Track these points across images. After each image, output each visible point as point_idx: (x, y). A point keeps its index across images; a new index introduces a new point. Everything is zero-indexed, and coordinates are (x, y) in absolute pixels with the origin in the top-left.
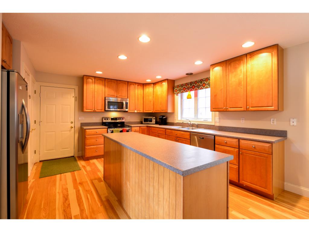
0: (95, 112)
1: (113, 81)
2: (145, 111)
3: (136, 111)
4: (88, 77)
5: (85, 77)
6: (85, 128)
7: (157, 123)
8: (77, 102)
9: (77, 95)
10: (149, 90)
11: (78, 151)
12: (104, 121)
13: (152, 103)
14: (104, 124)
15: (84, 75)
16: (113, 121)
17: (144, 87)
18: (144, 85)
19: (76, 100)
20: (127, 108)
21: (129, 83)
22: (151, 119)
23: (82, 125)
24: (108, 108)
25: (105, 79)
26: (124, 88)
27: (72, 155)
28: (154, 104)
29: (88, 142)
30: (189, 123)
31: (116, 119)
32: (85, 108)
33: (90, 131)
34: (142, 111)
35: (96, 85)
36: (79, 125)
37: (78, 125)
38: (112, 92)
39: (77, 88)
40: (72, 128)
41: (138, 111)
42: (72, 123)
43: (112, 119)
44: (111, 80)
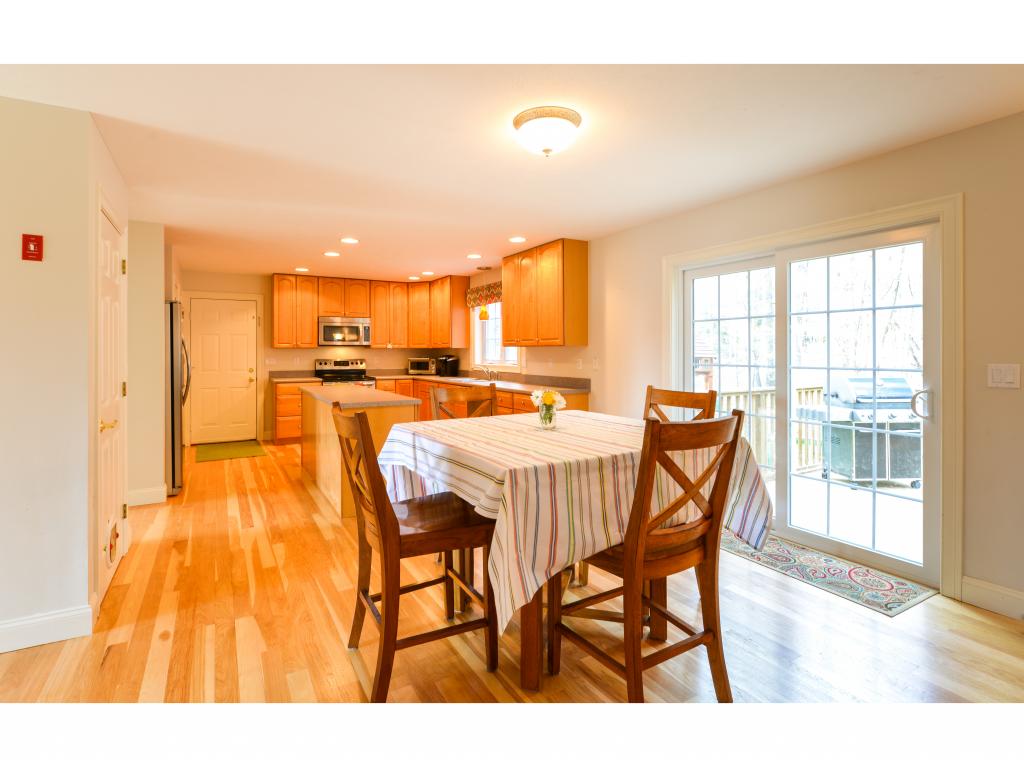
0: (297, 348)
1: (335, 280)
2: (412, 346)
3: (390, 346)
4: (282, 276)
5: (276, 277)
6: (276, 380)
7: (439, 373)
8: (261, 328)
9: (261, 314)
10: (420, 297)
11: (265, 430)
12: (319, 367)
13: (427, 328)
14: (319, 374)
15: (274, 274)
16: (337, 368)
17: (411, 290)
18: (409, 286)
19: (258, 324)
20: (367, 339)
21: (372, 284)
22: (427, 363)
23: (272, 374)
24: (325, 340)
25: (318, 277)
26: (359, 296)
27: (253, 437)
28: (430, 328)
29: (281, 408)
30: (485, 370)
31: (346, 363)
32: (276, 341)
33: (285, 387)
34: (404, 346)
35: (299, 292)
36: (267, 376)
37: (264, 376)
38: (335, 306)
39: (260, 299)
40: (251, 380)
41: (396, 346)
42: (251, 371)
43: (337, 363)
44: (330, 280)
